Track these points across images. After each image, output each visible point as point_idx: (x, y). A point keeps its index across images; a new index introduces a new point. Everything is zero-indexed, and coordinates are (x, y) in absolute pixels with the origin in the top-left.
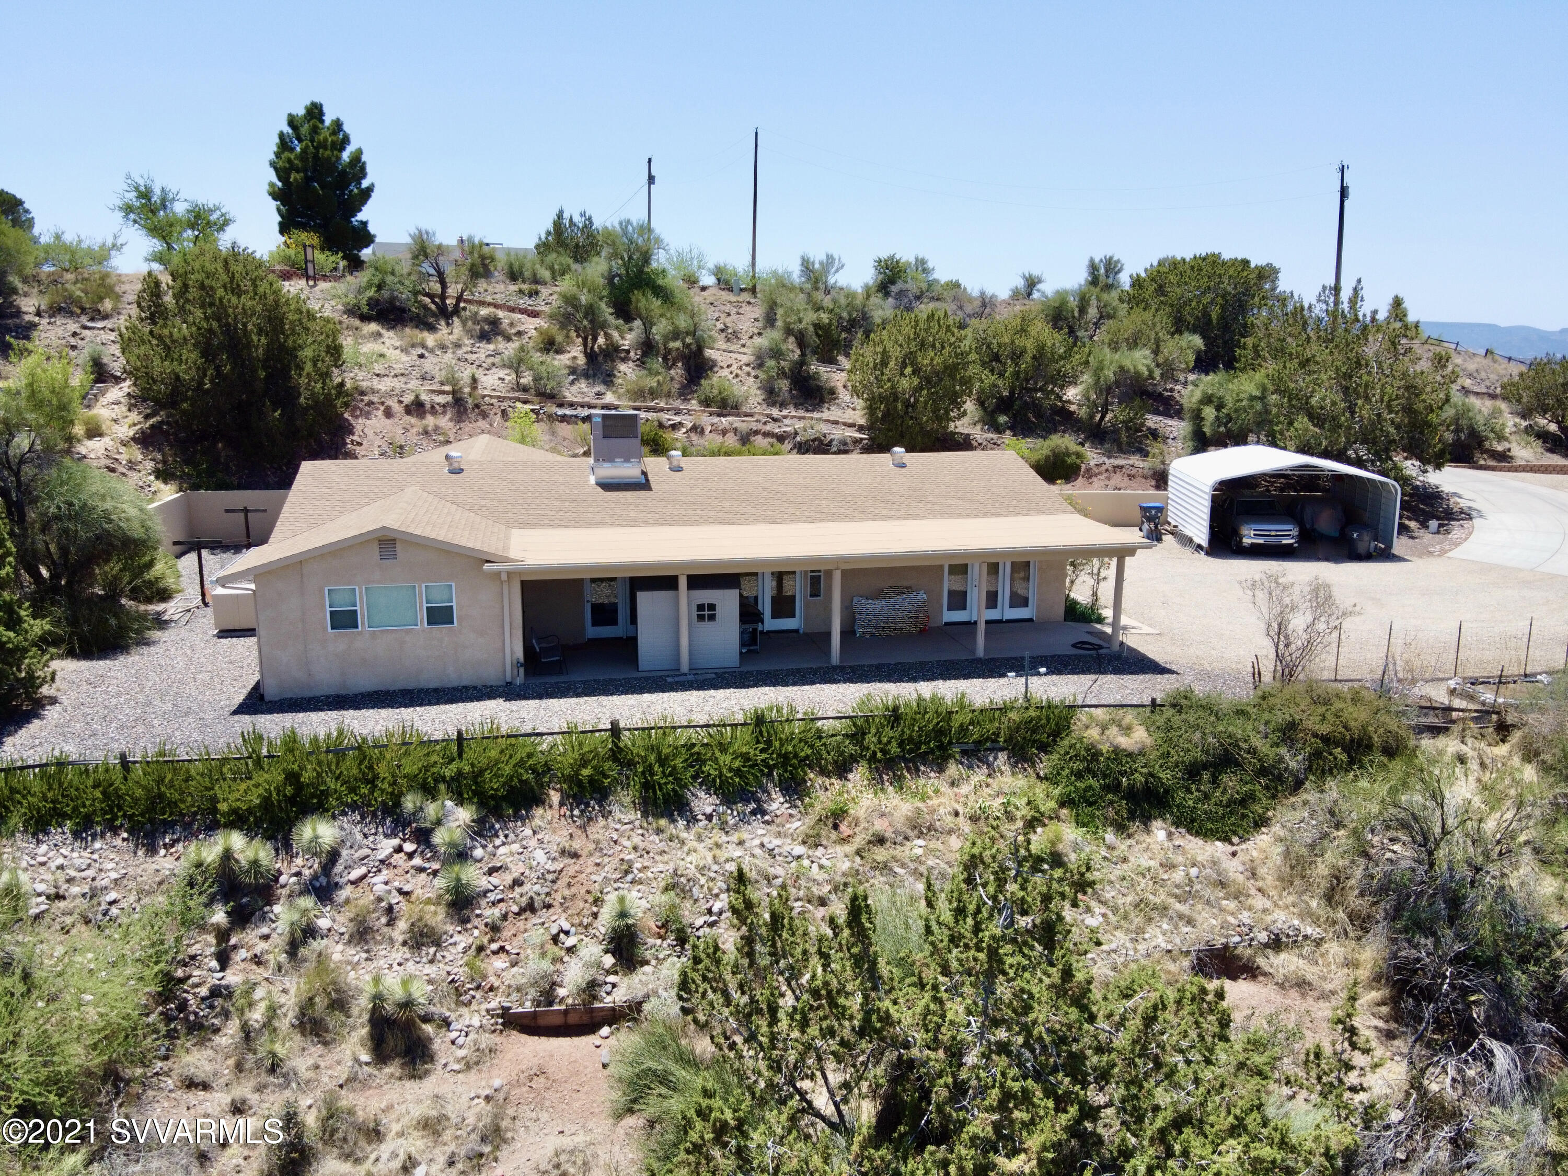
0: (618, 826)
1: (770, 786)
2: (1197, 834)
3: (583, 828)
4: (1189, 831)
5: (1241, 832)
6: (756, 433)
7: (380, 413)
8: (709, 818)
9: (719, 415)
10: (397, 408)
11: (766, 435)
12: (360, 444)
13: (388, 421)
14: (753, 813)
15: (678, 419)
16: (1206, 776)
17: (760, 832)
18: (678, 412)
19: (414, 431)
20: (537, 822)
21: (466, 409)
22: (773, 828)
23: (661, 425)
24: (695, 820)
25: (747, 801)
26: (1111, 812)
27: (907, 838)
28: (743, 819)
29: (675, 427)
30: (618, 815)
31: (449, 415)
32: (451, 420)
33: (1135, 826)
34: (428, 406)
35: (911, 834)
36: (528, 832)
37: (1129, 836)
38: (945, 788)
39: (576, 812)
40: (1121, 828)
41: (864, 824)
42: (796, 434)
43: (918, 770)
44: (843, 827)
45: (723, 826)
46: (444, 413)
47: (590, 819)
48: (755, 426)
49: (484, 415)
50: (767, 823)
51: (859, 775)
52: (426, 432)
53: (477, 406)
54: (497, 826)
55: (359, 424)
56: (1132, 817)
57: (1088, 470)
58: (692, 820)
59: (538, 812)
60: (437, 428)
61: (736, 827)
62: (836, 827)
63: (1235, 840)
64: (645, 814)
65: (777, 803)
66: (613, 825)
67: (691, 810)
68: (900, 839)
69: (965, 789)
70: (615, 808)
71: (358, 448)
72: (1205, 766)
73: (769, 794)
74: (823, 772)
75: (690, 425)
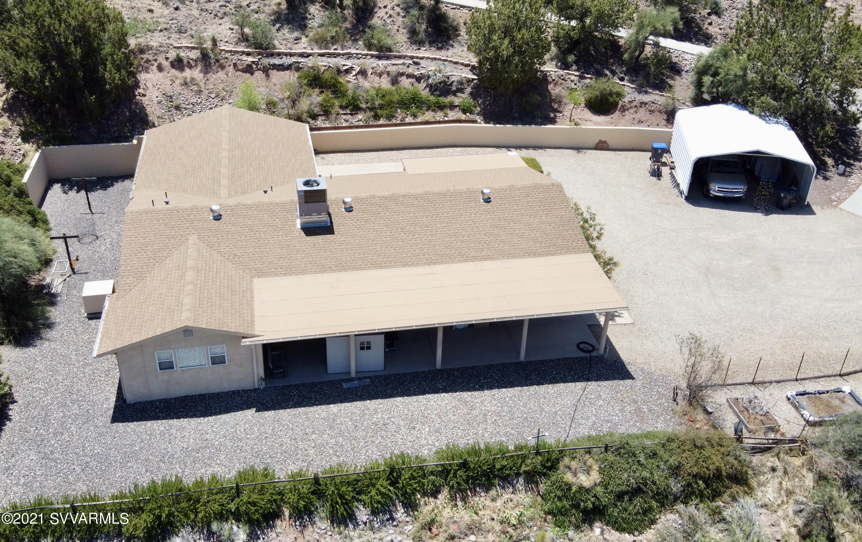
0: (319, 531)
1: (397, 502)
2: (617, 530)
3: (302, 532)
4: (613, 528)
5: (640, 529)
6: (402, 74)
7: (154, 68)
8: (365, 524)
9: (379, 58)
10: (166, 64)
11: (409, 76)
12: (144, 95)
13: (161, 75)
14: (388, 520)
15: (349, 63)
16: (626, 498)
17: (391, 531)
18: (349, 56)
19: (178, 82)
20: (279, 530)
21: (210, 63)
22: (398, 529)
23: (339, 72)
24: (358, 525)
25: (384, 513)
26: (573, 519)
27: (466, 535)
28: (383, 523)
29: (348, 71)
30: (319, 524)
31: (199, 68)
32: (201, 71)
33: (585, 527)
34: (185, 62)
35: (468, 533)
36: (274, 535)
37: (582, 531)
38: (488, 503)
39: (298, 523)
40: (577, 527)
41: (445, 528)
42: (429, 77)
43: (475, 491)
44: (434, 530)
45: (372, 529)
46: (196, 65)
47: (305, 526)
48: (402, 69)
49: (223, 67)
50: (395, 526)
51: (444, 495)
52: (185, 84)
53: (217, 61)
54: (259, 532)
55: (142, 77)
56: (584, 521)
57: (623, 106)
58: (356, 525)
59: (278, 523)
60: (193, 79)
61: (379, 529)
62: (430, 530)
63: (636, 533)
64: (332, 522)
65: (400, 514)
66: (316, 530)
67: (356, 519)
68: (462, 536)
69: (499, 503)
70: (317, 519)
71: (143, 98)
72: (626, 493)
73: (396, 508)
74: (425, 494)
75: (358, 69)
